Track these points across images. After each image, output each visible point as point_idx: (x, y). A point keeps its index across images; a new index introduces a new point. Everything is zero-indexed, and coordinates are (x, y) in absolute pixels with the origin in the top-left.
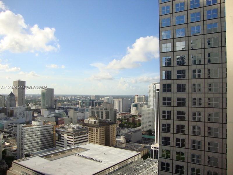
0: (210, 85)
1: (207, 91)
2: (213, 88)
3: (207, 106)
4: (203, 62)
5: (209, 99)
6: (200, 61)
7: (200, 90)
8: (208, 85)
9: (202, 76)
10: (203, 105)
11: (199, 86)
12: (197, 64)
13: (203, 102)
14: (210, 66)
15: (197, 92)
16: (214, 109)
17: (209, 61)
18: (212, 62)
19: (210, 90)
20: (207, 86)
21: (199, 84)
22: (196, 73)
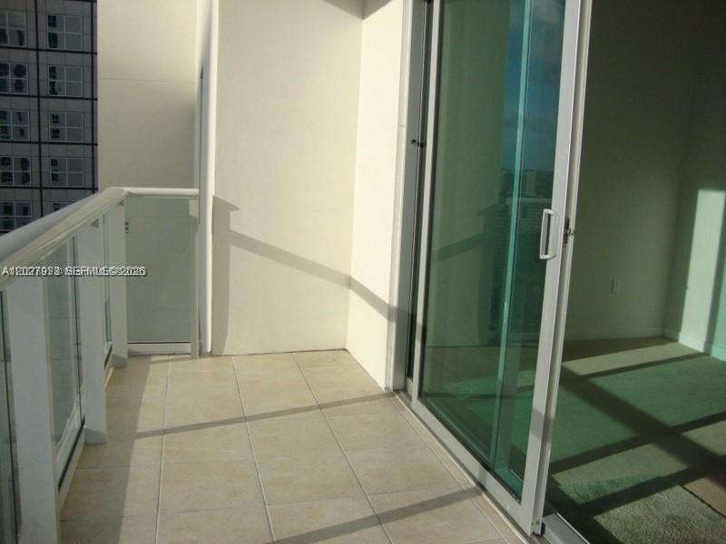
0: (56, 119)
1: (46, 136)
2: (65, 127)
3: (47, 182)
4: (30, 41)
5: (54, 163)
6: (21, 35)
7: (22, 132)
8: (50, 119)
9: (31, 88)
10: (35, 181)
11: (20, 120)
12: (9, 44)
13: (33, 169)
14: (55, 59)
15: (12, 139)
16: (69, 191)
17: (53, 39)
18: (63, 45)
19: (56, 133)
20: (46, 119)
21: (19, 114)
22: (7, 73)
